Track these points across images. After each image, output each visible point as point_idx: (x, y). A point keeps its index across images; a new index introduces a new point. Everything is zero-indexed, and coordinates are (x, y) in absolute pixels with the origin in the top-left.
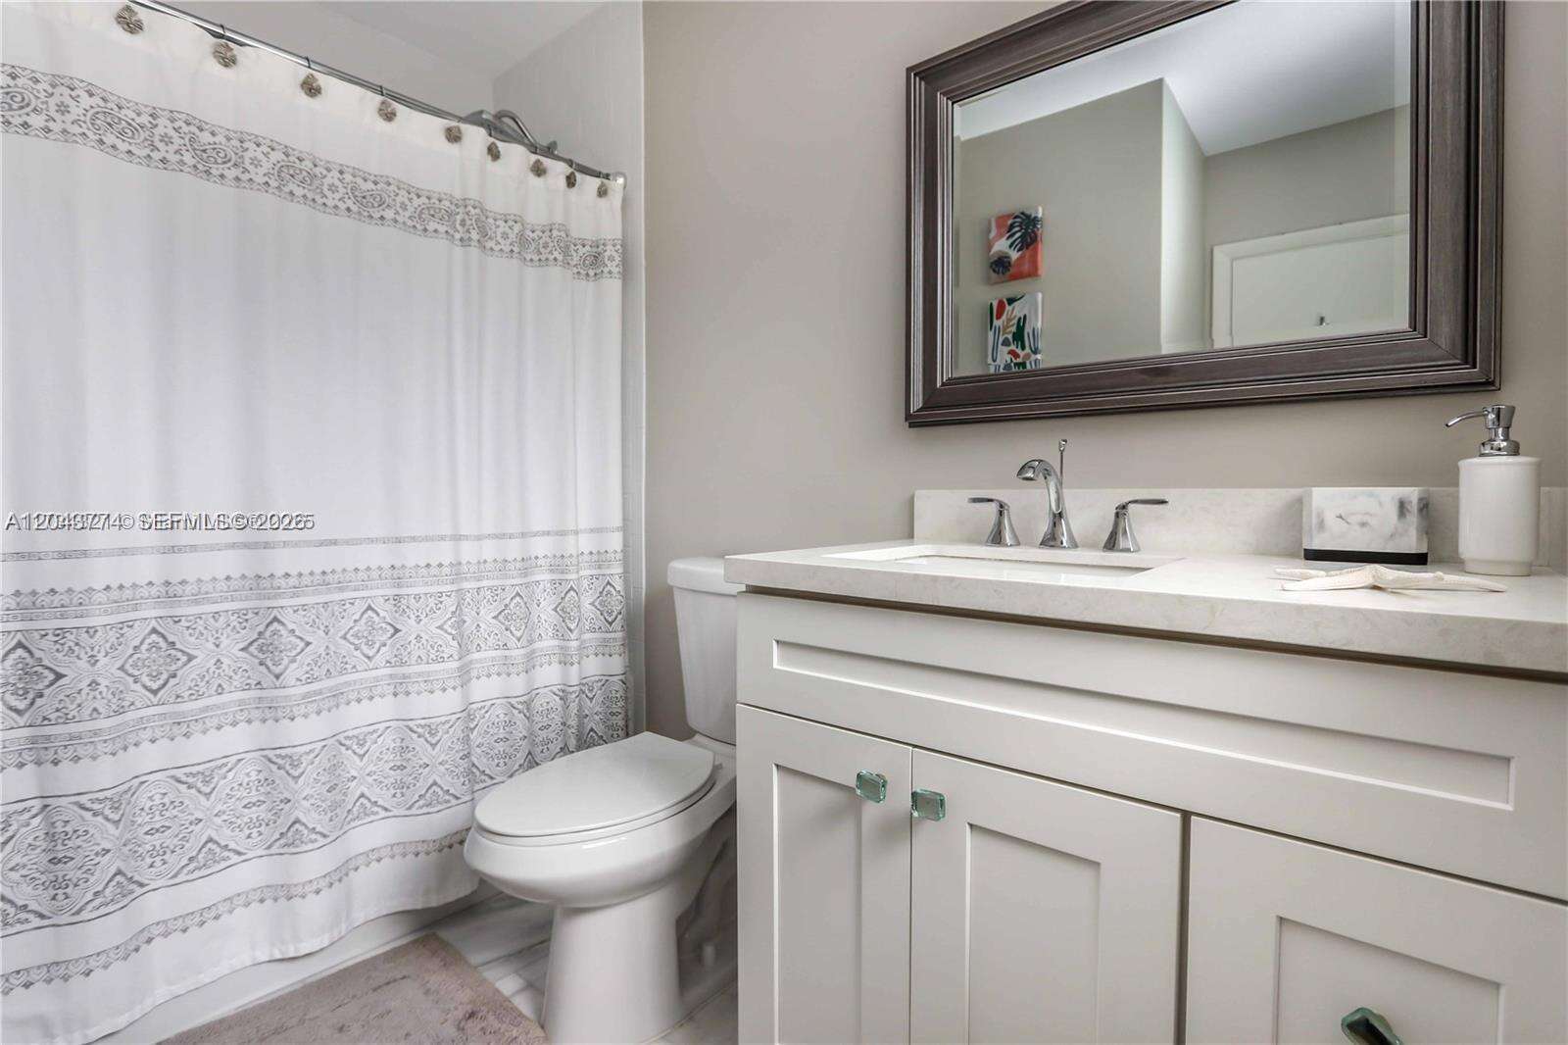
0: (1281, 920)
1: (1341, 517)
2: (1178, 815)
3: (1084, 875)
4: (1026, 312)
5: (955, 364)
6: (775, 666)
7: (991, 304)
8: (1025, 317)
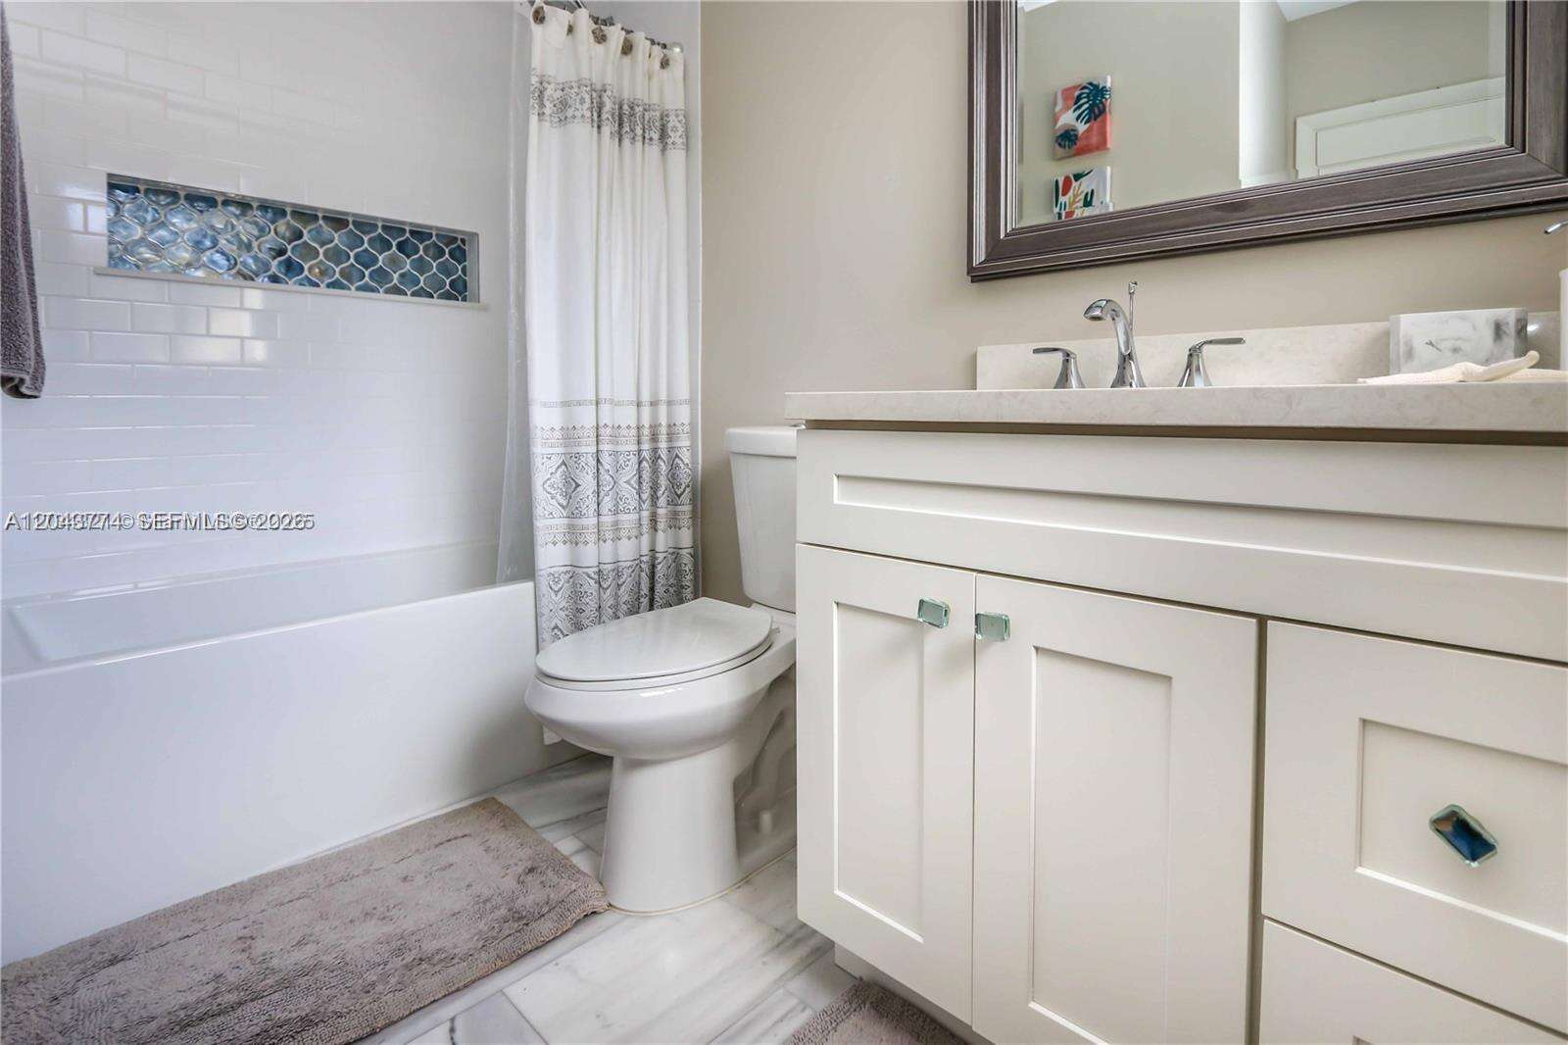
0: (1365, 722)
1: (1431, 344)
2: (1254, 620)
3: (1158, 689)
4: (1093, 187)
5: (1021, 216)
6: (836, 501)
7: (1057, 182)
8: (1093, 191)
